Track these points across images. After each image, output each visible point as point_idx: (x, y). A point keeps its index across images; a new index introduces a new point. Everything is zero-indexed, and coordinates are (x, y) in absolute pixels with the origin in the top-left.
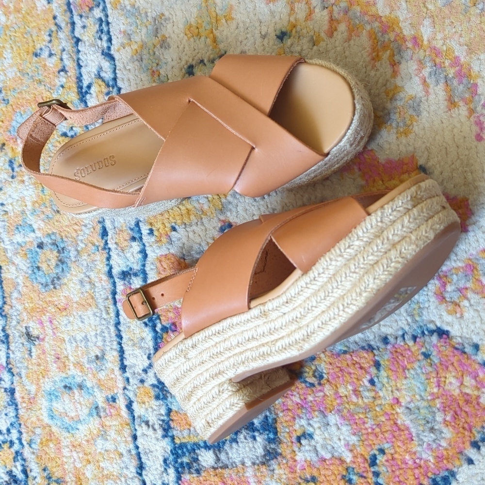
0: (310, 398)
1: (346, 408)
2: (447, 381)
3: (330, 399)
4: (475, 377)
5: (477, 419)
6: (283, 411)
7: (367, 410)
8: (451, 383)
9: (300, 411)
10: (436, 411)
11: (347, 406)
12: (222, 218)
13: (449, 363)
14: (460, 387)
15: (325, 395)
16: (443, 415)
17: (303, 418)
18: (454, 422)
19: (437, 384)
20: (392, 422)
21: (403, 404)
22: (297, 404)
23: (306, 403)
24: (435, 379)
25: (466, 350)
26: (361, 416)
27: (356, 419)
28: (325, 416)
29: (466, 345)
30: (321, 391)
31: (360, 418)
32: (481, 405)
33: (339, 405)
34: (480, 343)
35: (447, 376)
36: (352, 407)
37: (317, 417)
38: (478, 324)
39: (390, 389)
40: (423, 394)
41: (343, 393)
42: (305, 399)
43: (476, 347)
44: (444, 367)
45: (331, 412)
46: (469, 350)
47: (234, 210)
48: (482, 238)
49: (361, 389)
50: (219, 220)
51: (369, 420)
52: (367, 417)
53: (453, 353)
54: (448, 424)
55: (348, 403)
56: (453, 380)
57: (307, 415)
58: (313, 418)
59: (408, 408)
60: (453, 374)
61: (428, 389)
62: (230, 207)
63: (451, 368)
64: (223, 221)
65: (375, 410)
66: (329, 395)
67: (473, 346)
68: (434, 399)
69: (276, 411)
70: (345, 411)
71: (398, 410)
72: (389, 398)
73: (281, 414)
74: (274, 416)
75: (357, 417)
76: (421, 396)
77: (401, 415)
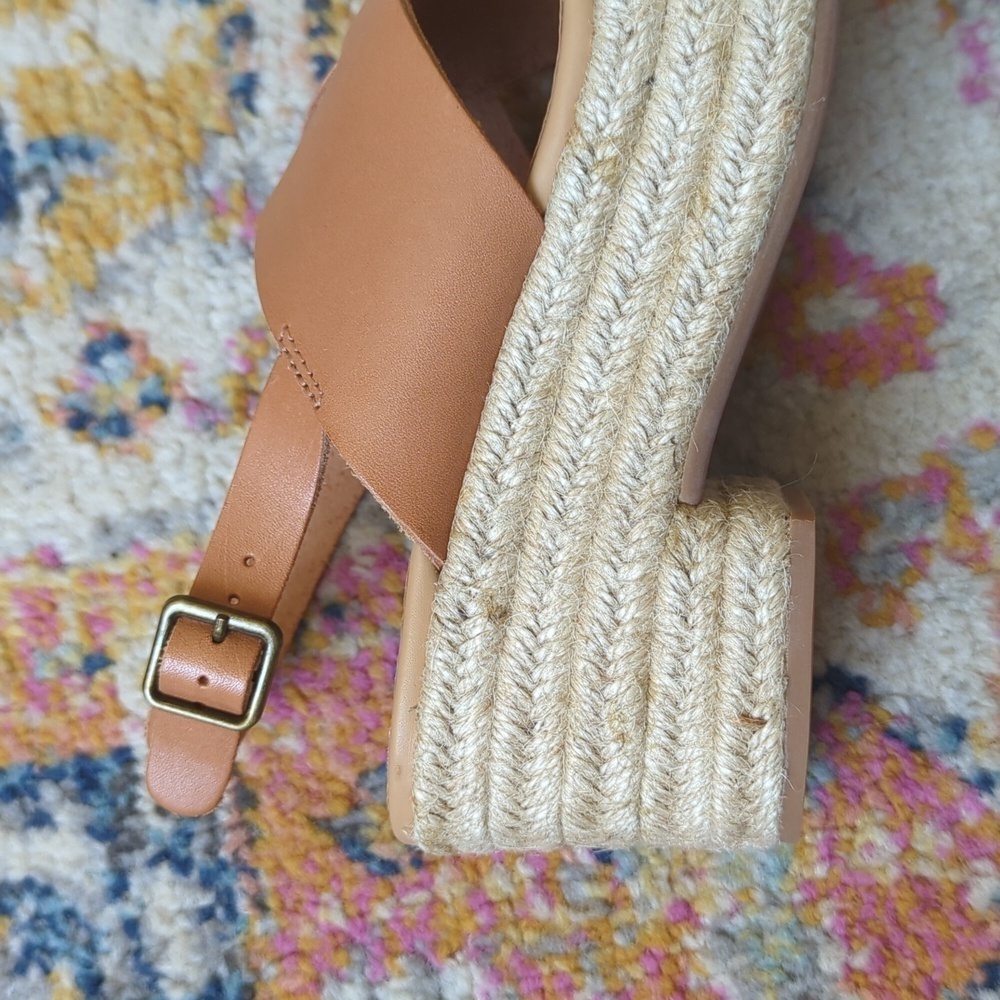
0: (382, 912)
1: (506, 939)
2: (859, 840)
3: (450, 911)
4: (951, 824)
5: (957, 961)
6: (281, 959)
7: (583, 947)
8: (870, 846)
9: (341, 956)
10: (820, 939)
11: (512, 933)
12: (94, 314)
13: (866, 780)
14: (900, 858)
15: (435, 901)
16: (843, 954)
17: (351, 981)
18: (880, 973)
19: (825, 851)
20: (668, 985)
21: (706, 920)
22: (334, 933)
23: (364, 930)
24: (819, 835)
25: (923, 740)
26: (561, 966)
27: (540, 977)
28: (430, 972)
29: (925, 724)
30: (420, 885)
31: (554, 973)
32: (969, 913)
33: (482, 931)
34: (968, 714)
35: (859, 823)
36: (530, 936)
37: (402, 974)
38: (964, 656)
39: (663, 871)
40: (775, 884)
41: (497, 889)
42: (362, 915)
43: (957, 729)
44: (849, 795)
45: (452, 955)
46: (931, 738)
47: (139, 288)
48: (980, 387)
49: (563, 875)
50: (85, 323)
51: (588, 979)
52: (579, 970)
53: (882, 746)
54: (861, 981)
55: (516, 923)
56: (879, 838)
57: (367, 971)
58: (387, 978)
59: (722, 933)
60: (880, 816)
61: (795, 867)
62: (127, 279)
63: (870, 798)
64: (100, 327)
65: (612, 944)
66: (447, 897)
67: (944, 725)
68: (812, 902)
69: (254, 960)
70: (505, 951)
71: (690, 942)
72: (659, 906)
73: (270, 971)
74: (247, 977)
75: (545, 970)
76: (768, 891)
77: (700, 959)
